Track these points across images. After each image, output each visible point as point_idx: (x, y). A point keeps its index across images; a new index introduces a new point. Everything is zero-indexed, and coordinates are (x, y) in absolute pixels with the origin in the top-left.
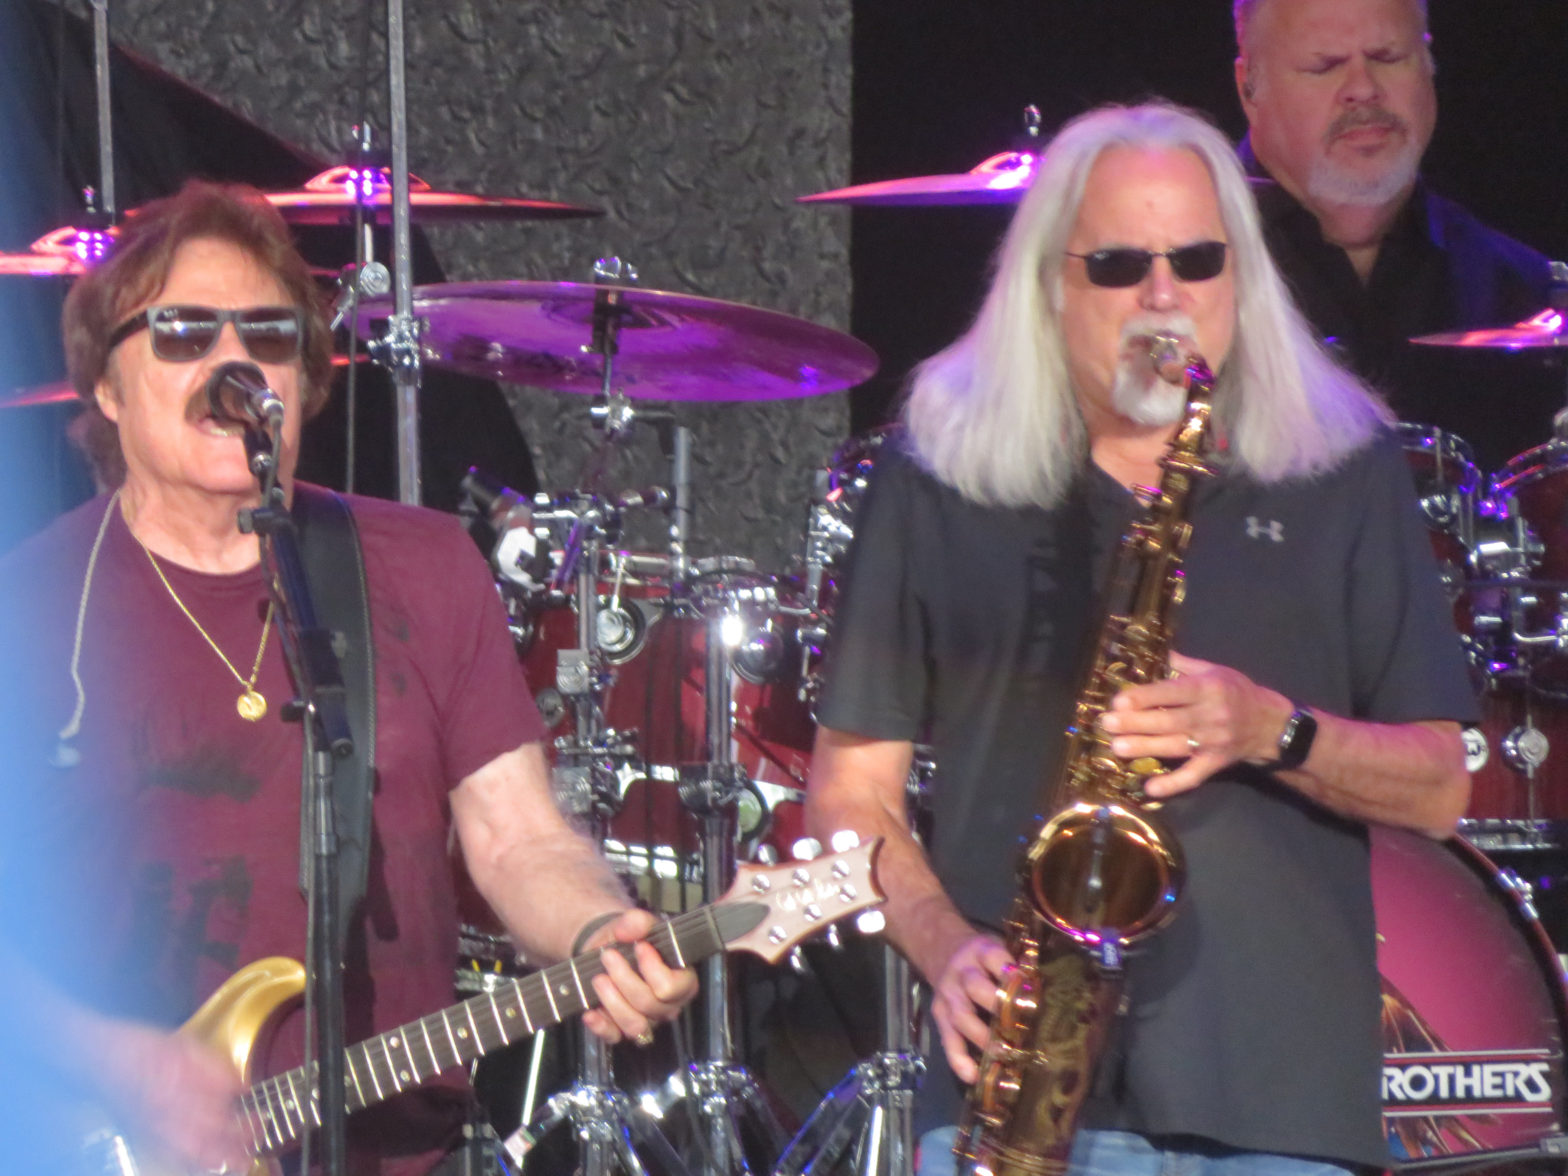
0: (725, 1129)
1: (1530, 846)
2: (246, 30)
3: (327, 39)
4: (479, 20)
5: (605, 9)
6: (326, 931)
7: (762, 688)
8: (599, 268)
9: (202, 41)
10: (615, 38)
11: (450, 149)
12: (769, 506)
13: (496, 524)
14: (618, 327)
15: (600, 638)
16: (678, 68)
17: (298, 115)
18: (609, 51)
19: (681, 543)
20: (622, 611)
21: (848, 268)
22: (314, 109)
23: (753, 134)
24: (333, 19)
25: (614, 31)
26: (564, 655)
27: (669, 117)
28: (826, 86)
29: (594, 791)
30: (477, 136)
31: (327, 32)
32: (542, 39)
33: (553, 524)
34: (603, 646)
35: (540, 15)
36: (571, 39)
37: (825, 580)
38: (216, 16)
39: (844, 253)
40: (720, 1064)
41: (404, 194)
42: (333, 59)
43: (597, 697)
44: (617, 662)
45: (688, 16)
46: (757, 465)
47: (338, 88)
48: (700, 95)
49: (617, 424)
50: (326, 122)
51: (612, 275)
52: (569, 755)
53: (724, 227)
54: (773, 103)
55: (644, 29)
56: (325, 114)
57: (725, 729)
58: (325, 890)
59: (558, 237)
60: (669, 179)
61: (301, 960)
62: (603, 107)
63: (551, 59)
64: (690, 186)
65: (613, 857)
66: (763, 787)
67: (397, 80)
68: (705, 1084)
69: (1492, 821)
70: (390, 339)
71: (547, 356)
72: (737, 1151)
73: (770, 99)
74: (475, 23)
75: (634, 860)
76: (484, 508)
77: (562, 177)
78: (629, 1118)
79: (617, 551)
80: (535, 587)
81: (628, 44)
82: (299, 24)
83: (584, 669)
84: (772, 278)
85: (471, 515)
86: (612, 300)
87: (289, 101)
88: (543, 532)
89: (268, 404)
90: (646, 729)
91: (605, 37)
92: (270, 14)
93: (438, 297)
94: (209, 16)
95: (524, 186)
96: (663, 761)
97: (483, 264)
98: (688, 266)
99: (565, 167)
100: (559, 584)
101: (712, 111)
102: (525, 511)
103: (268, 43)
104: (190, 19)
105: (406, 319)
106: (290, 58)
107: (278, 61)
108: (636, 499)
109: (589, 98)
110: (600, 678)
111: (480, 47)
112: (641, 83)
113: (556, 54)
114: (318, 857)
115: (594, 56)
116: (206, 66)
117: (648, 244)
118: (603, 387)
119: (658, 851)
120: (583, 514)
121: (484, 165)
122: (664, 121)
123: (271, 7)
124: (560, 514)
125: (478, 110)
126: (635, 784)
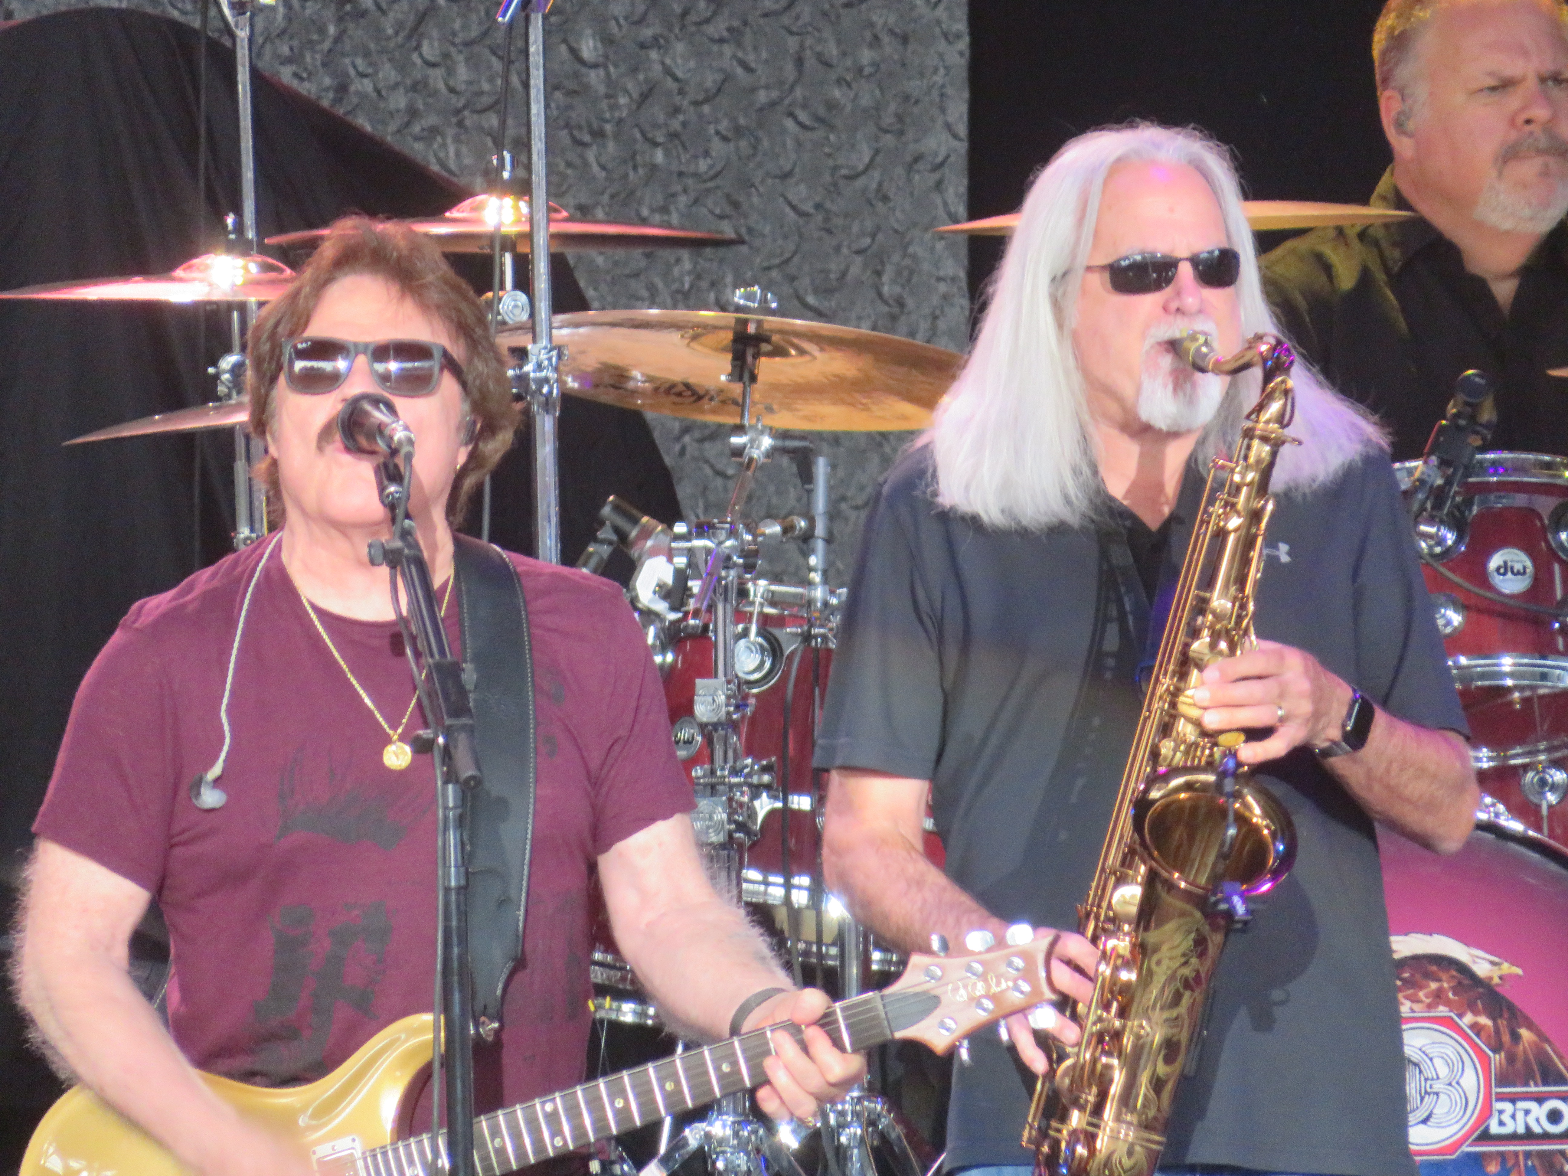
0: (860, 1159)
2: (367, 54)
3: (445, 61)
4: (599, 45)
5: (725, 34)
6: (455, 964)
8: (738, 296)
9: (324, 65)
10: (735, 63)
11: (569, 172)
13: (634, 553)
14: (756, 356)
15: (737, 667)
16: (798, 93)
17: (417, 139)
18: (728, 78)
19: (819, 573)
20: (760, 640)
21: (965, 290)
22: (434, 131)
23: (872, 160)
24: (454, 44)
25: (734, 56)
26: (701, 684)
27: (790, 144)
28: (943, 111)
29: (730, 821)
30: (596, 159)
31: (446, 56)
32: (663, 63)
33: (690, 553)
34: (741, 675)
35: (662, 41)
36: (692, 64)
38: (337, 40)
39: (962, 275)
40: (855, 1094)
41: (543, 224)
42: (451, 83)
43: (734, 726)
44: (755, 691)
45: (808, 42)
47: (458, 112)
48: (820, 120)
49: (756, 454)
50: (444, 145)
51: (752, 305)
52: (705, 785)
53: (845, 250)
54: (892, 128)
55: (764, 55)
56: (443, 136)
58: (454, 923)
59: (678, 260)
60: (790, 203)
62: (724, 132)
63: (670, 83)
64: (811, 210)
65: (750, 887)
67: (537, 109)
68: (841, 1115)
70: (528, 368)
71: (687, 386)
73: (888, 122)
74: (596, 48)
75: (772, 890)
76: (623, 537)
77: (683, 199)
78: (765, 1148)
79: (754, 580)
80: (673, 616)
81: (748, 69)
82: (418, 47)
83: (722, 698)
84: (891, 301)
85: (610, 543)
86: (752, 329)
87: (408, 124)
88: (681, 561)
89: (399, 435)
90: (782, 758)
91: (726, 63)
92: (389, 38)
93: (577, 325)
94: (331, 40)
95: (645, 212)
96: (800, 790)
97: (604, 288)
98: (810, 290)
99: (685, 191)
100: (696, 614)
101: (832, 137)
102: (664, 540)
103: (387, 67)
104: (311, 42)
105: (545, 348)
106: (409, 82)
107: (397, 85)
108: (774, 529)
109: (710, 123)
110: (738, 707)
111: (601, 72)
112: (761, 109)
113: (676, 79)
114: (447, 890)
115: (714, 81)
116: (327, 89)
117: (768, 268)
118: (742, 416)
119: (796, 880)
120: (720, 543)
121: (605, 189)
122: (784, 145)
123: (390, 31)
124: (697, 543)
125: (599, 134)
126: (772, 813)
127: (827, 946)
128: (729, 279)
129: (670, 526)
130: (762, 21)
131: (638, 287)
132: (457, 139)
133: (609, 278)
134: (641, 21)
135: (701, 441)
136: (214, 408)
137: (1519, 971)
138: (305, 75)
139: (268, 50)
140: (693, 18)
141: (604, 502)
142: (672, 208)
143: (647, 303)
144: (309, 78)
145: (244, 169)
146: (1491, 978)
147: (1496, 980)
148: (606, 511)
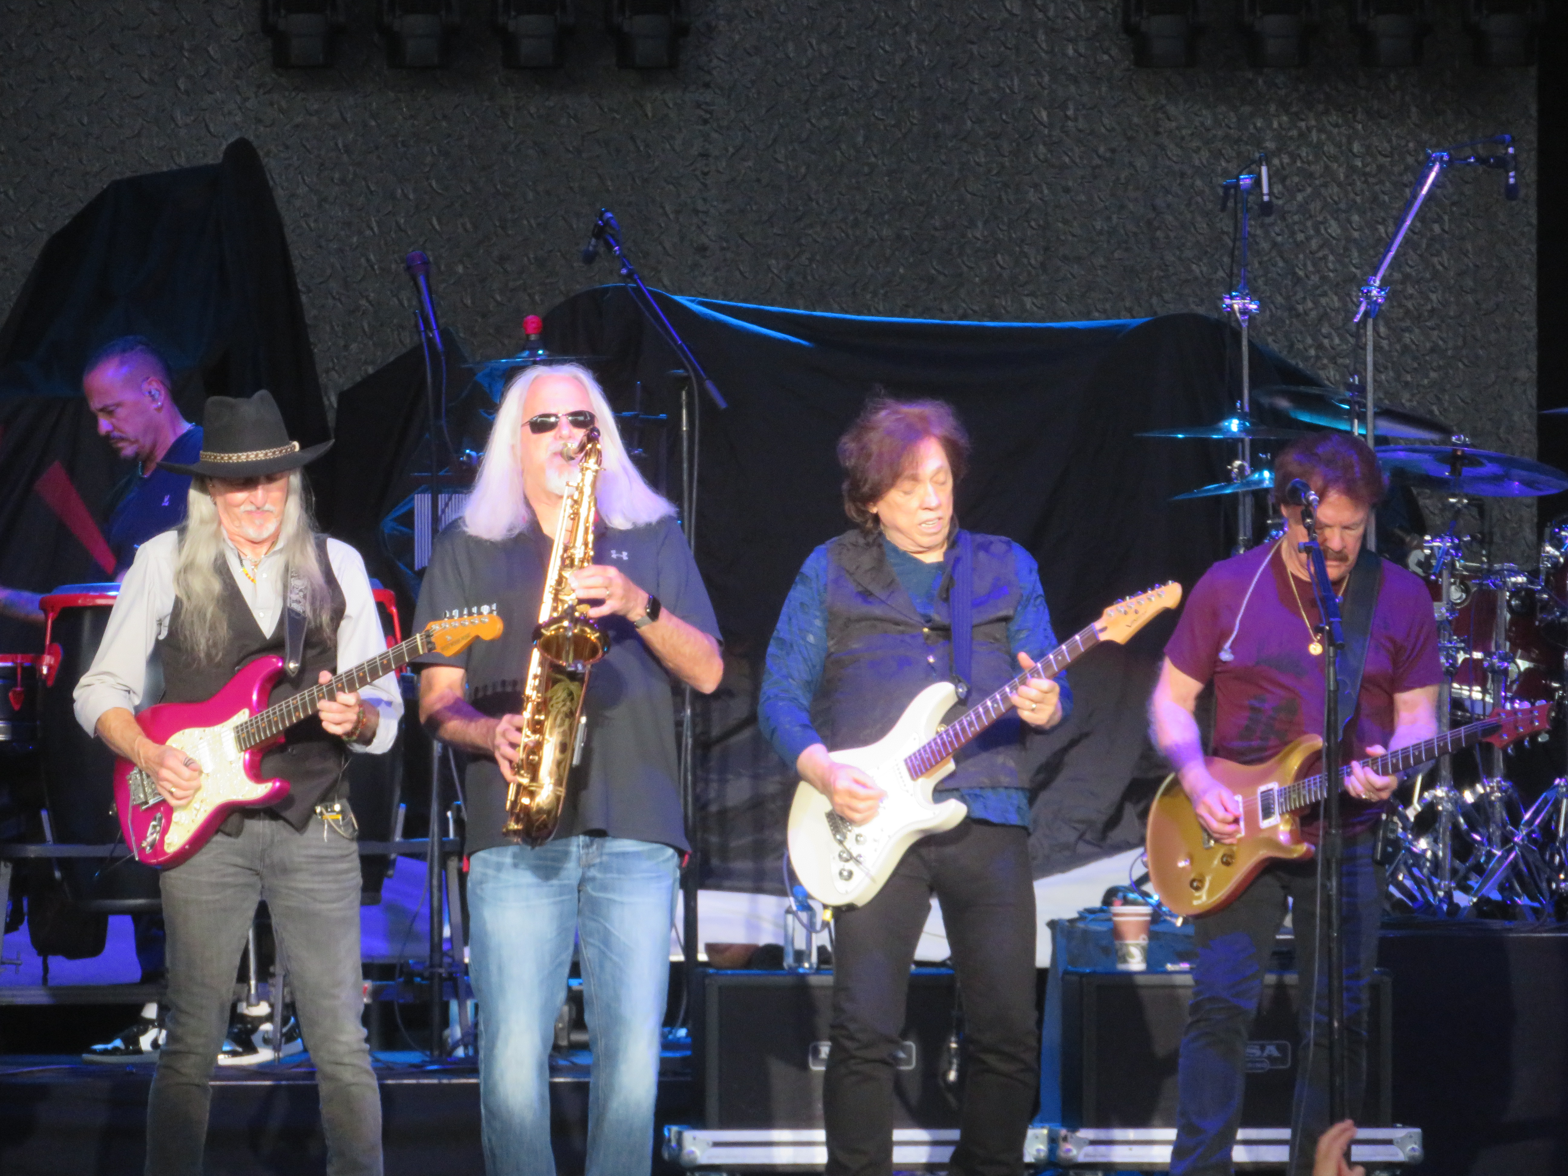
0: (1500, 806)
2: (1301, 333)
5: (1435, 326)
8: (1454, 439)
9: (1284, 336)
10: (1439, 339)
13: (1407, 548)
15: (1451, 597)
16: (1464, 352)
17: (1319, 369)
18: (1436, 345)
20: (1461, 586)
23: (1496, 380)
25: (1438, 335)
27: (1460, 372)
28: (1526, 360)
31: (1330, 334)
32: (1410, 338)
33: (1431, 548)
34: (1453, 600)
36: (1422, 338)
37: (1548, 574)
38: (1290, 326)
39: (1534, 430)
40: (1499, 779)
43: (1450, 622)
44: (1458, 607)
45: (1468, 330)
48: (1473, 363)
49: (1461, 506)
51: (1459, 442)
54: (1504, 367)
55: (1450, 335)
61: (1320, 734)
62: (1434, 368)
63: (1413, 347)
64: (1470, 402)
65: (1455, 691)
66: (1519, 662)
68: (1492, 788)
72: (1504, 815)
73: (1503, 365)
75: (1463, 692)
76: (1402, 540)
78: (1459, 801)
79: (1459, 560)
81: (1445, 342)
82: (1320, 329)
83: (1444, 610)
86: (1459, 453)
90: (1470, 636)
91: (1435, 338)
92: (1309, 326)
94: (1287, 326)
101: (1478, 370)
103: (1309, 338)
104: (1280, 327)
106: (1316, 344)
107: (1312, 345)
108: (1468, 538)
109: (1429, 364)
110: (1451, 614)
112: (1449, 358)
113: (1415, 345)
114: (1329, 691)
115: (1431, 346)
119: (1474, 688)
120: (1444, 544)
122: (1458, 374)
123: (1309, 323)
124: (1435, 544)
125: (1386, 368)
126: (1465, 660)
129: (1423, 537)
130: (1449, 321)
140: (1422, 319)
144: (1278, 342)
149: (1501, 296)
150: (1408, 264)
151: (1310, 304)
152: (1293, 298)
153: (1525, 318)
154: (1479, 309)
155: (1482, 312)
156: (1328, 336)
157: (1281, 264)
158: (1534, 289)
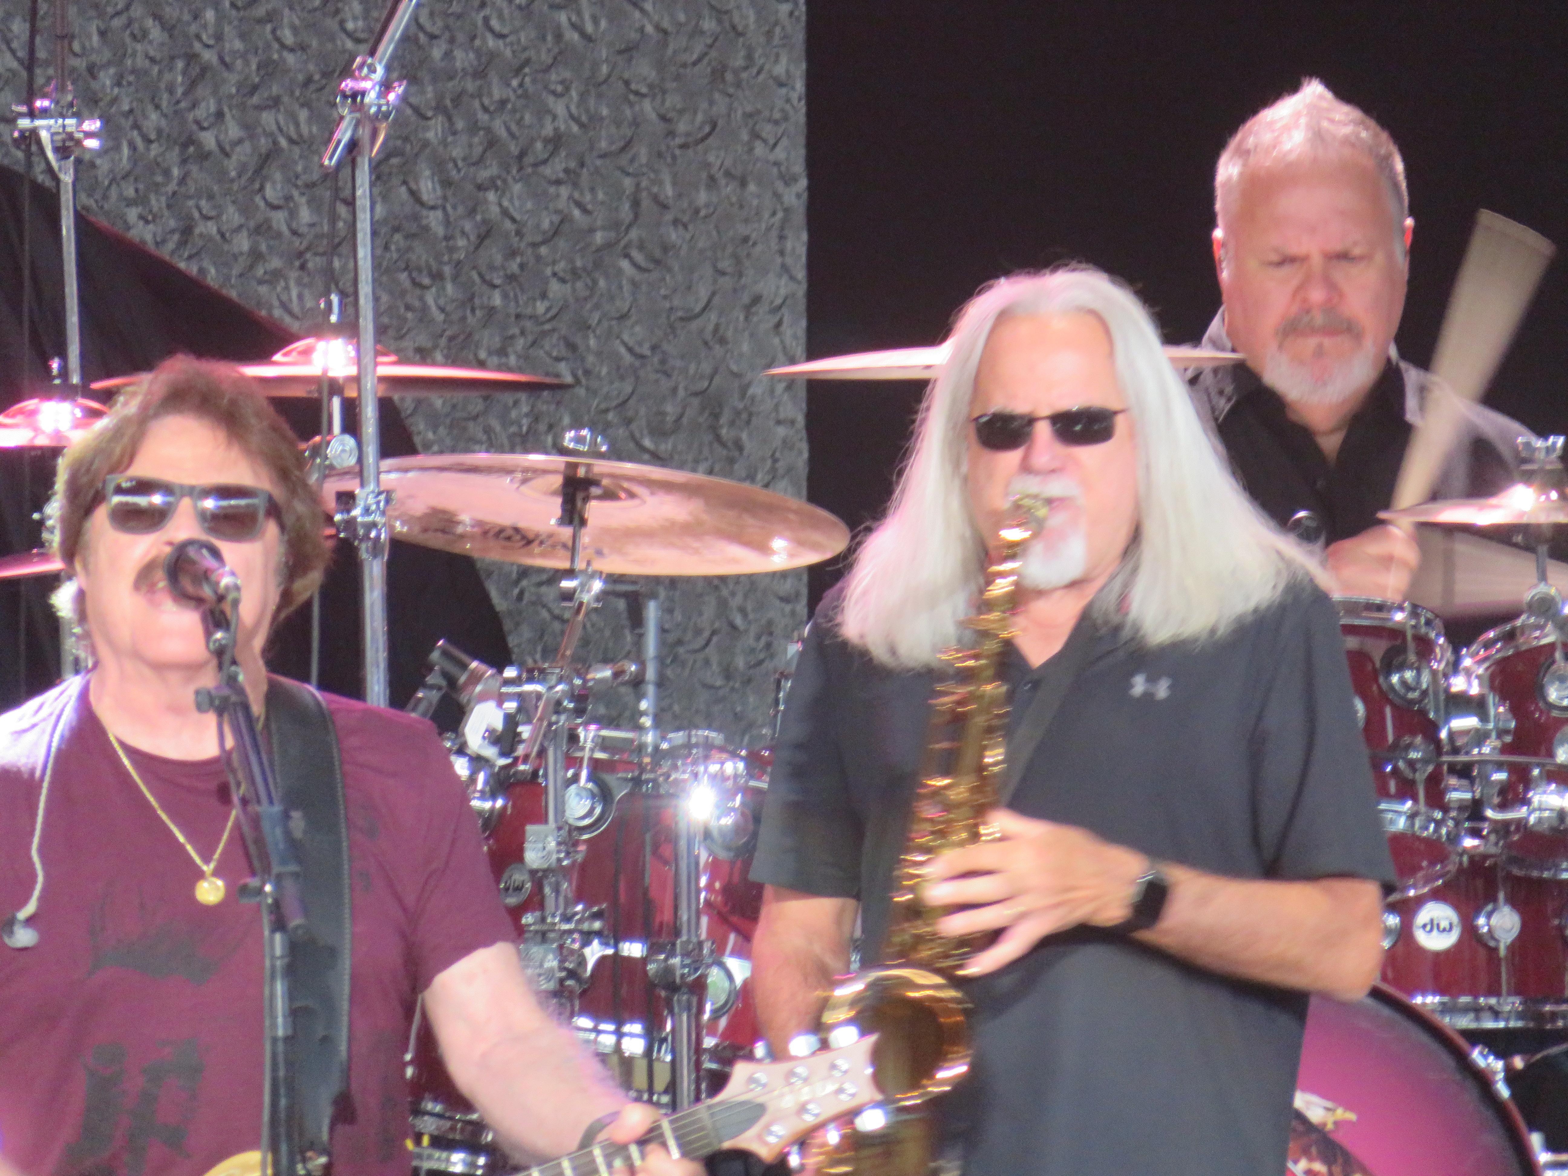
1: (1501, 1025)
2: (211, 197)
4: (438, 187)
5: (561, 175)
6: (283, 1115)
7: (732, 864)
9: (169, 207)
10: (572, 205)
11: (410, 315)
12: (728, 673)
13: (464, 698)
14: (586, 499)
15: (568, 814)
16: (634, 234)
17: (260, 282)
18: (566, 219)
19: (651, 718)
20: (590, 785)
21: (804, 434)
22: (275, 276)
23: (710, 301)
24: (296, 186)
25: (570, 197)
26: (531, 830)
27: (625, 284)
28: (782, 253)
29: (562, 969)
30: (436, 302)
31: (288, 198)
32: (500, 205)
33: (520, 697)
34: (571, 821)
35: (499, 183)
36: (529, 205)
38: (182, 181)
39: (801, 421)
41: (370, 368)
42: (294, 225)
43: (564, 872)
44: (585, 837)
45: (644, 183)
46: (714, 633)
47: (300, 254)
48: (657, 262)
49: (586, 598)
50: (287, 288)
51: (582, 448)
52: (536, 932)
53: (681, 393)
54: (729, 270)
55: (601, 196)
56: (286, 280)
57: (694, 907)
58: (282, 1073)
59: (516, 403)
60: (625, 345)
62: (561, 274)
63: (508, 225)
64: (648, 353)
65: (582, 1035)
66: (732, 963)
67: (365, 252)
69: (1464, 1000)
70: (356, 512)
71: (517, 530)
73: (725, 264)
74: (434, 189)
75: (603, 1038)
76: (452, 681)
77: (520, 343)
79: (586, 724)
80: (502, 762)
81: (585, 211)
82: (261, 189)
83: (552, 844)
84: (730, 444)
85: (439, 688)
86: (581, 472)
87: (251, 267)
88: (511, 706)
89: (226, 581)
90: (614, 903)
91: (562, 204)
92: (232, 181)
93: (406, 470)
94: (175, 181)
95: (483, 355)
96: (629, 936)
97: (442, 431)
98: (645, 432)
99: (523, 333)
100: (526, 759)
101: (668, 278)
102: (495, 684)
103: (231, 209)
104: (157, 185)
105: (373, 492)
106: (252, 224)
107: (241, 227)
108: (606, 673)
109: (548, 265)
110: (568, 854)
111: (439, 213)
112: (598, 250)
113: (513, 220)
114: (275, 1040)
115: (552, 223)
116: (172, 231)
117: (607, 411)
118: (572, 560)
119: (627, 1028)
120: (551, 688)
121: (444, 331)
122: (620, 287)
123: (233, 174)
124: (528, 688)
125: (437, 276)
126: (602, 960)
127: (659, 1094)
128: (566, 420)
129: (500, 671)
130: (599, 162)
131: (475, 429)
132: (299, 282)
133: (448, 421)
134: (480, 162)
135: (540, 584)
136: (38, 555)
137: (1352, 1116)
138: (150, 218)
139: (114, 193)
140: (529, 159)
141: (432, 648)
142: (510, 350)
143: (484, 447)
144: (154, 220)
145: (68, 314)
146: (1325, 1125)
147: (1330, 1126)
148: (435, 656)
149: (721, 104)
150: (491, 30)
151: (233, 131)
152: (191, 117)
153: (780, 154)
154: (671, 134)
155: (679, 141)
156: (287, 204)
157: (156, 33)
158: (800, 86)
